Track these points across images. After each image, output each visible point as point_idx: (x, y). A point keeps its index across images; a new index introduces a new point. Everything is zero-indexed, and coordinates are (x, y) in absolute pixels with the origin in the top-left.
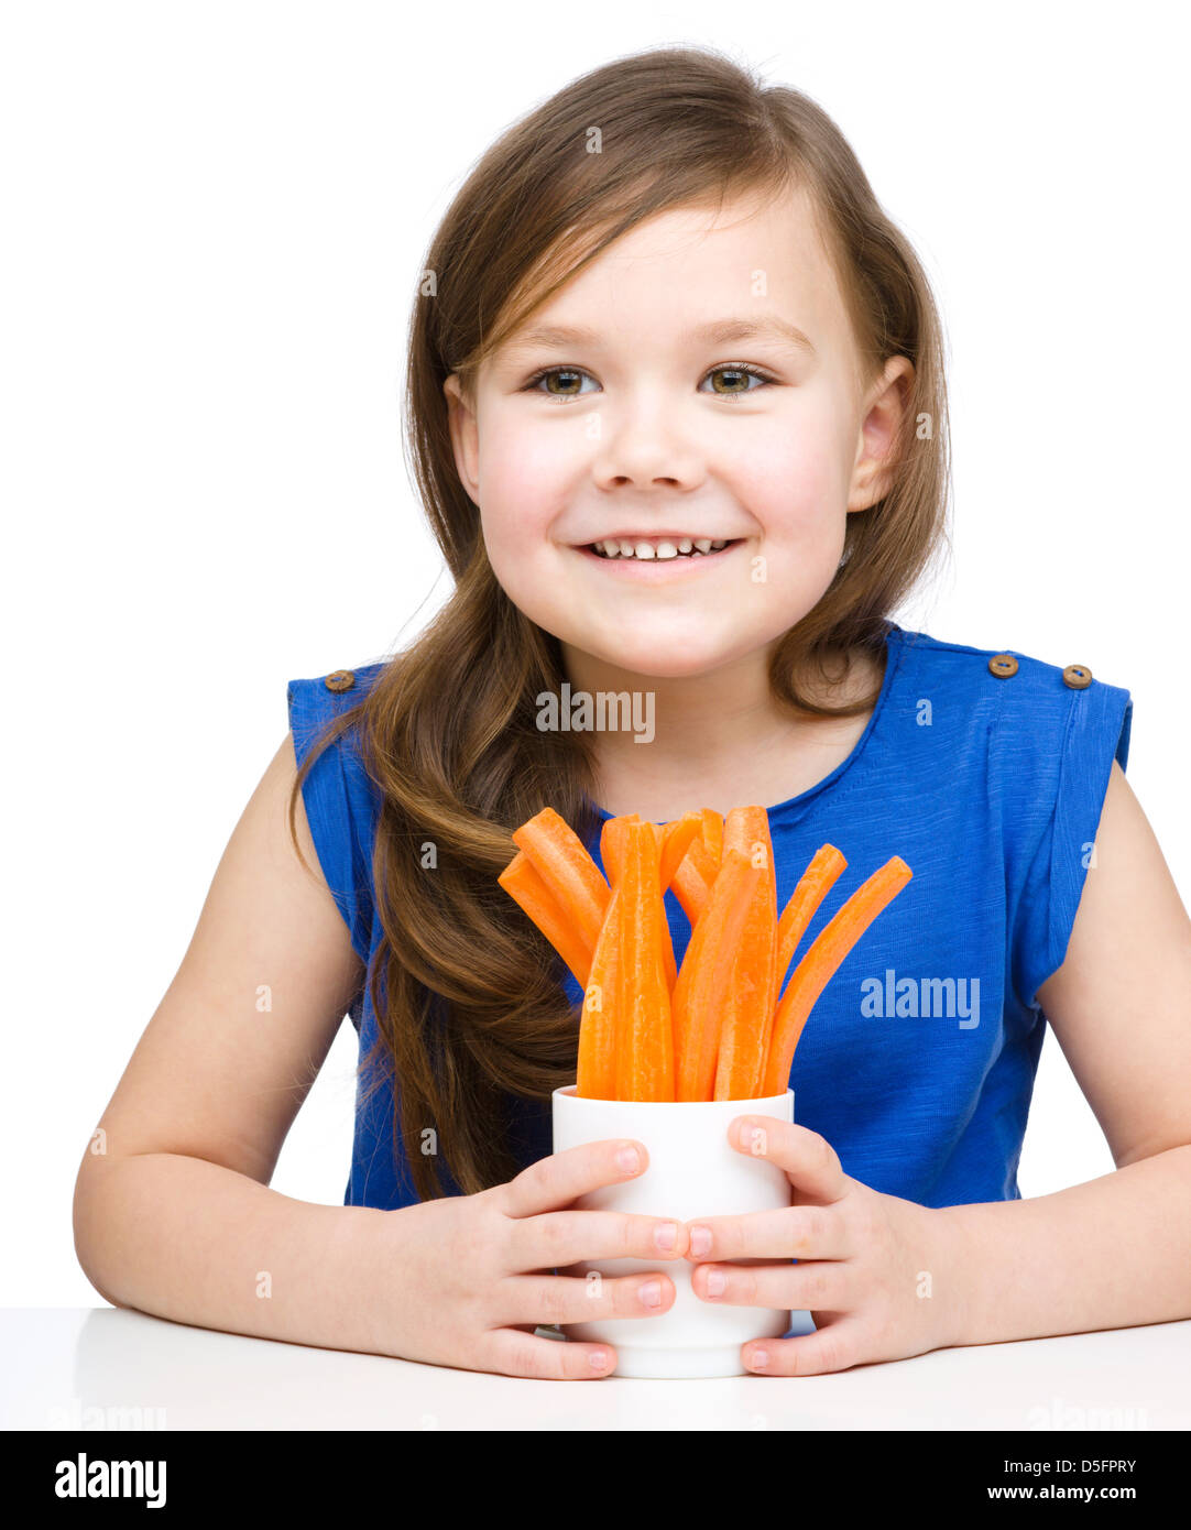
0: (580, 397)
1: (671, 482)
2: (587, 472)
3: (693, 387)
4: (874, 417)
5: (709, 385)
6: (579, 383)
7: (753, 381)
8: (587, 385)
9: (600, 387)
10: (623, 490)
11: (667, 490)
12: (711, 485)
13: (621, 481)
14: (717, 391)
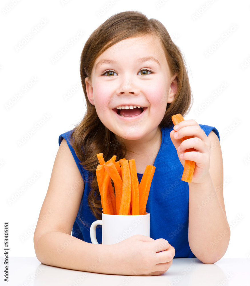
0: (113, 76)
1: (133, 93)
2: (115, 92)
3: (136, 74)
4: (172, 84)
5: (140, 74)
6: (114, 74)
7: (149, 73)
8: (115, 74)
9: (118, 75)
10: (122, 95)
11: (132, 95)
12: (141, 94)
13: (122, 93)
14: (142, 75)
